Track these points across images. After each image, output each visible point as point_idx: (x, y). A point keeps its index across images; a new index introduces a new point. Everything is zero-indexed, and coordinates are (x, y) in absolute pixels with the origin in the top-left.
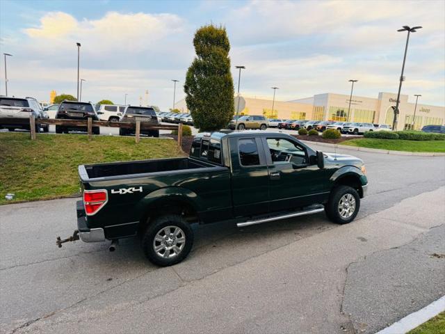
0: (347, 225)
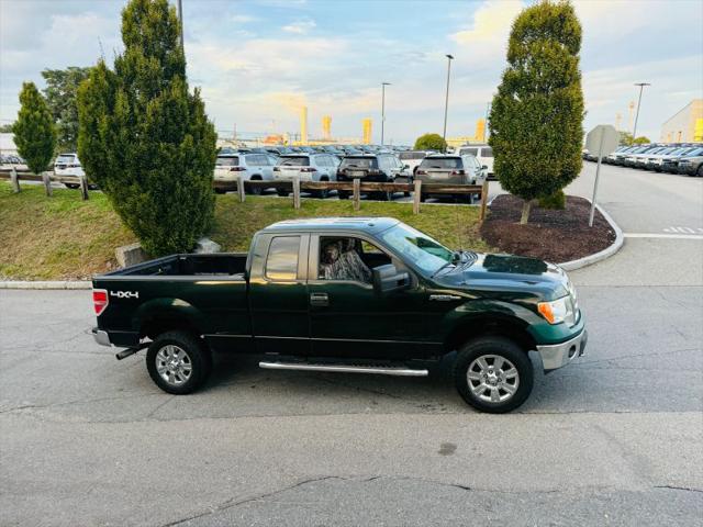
0: (490, 416)
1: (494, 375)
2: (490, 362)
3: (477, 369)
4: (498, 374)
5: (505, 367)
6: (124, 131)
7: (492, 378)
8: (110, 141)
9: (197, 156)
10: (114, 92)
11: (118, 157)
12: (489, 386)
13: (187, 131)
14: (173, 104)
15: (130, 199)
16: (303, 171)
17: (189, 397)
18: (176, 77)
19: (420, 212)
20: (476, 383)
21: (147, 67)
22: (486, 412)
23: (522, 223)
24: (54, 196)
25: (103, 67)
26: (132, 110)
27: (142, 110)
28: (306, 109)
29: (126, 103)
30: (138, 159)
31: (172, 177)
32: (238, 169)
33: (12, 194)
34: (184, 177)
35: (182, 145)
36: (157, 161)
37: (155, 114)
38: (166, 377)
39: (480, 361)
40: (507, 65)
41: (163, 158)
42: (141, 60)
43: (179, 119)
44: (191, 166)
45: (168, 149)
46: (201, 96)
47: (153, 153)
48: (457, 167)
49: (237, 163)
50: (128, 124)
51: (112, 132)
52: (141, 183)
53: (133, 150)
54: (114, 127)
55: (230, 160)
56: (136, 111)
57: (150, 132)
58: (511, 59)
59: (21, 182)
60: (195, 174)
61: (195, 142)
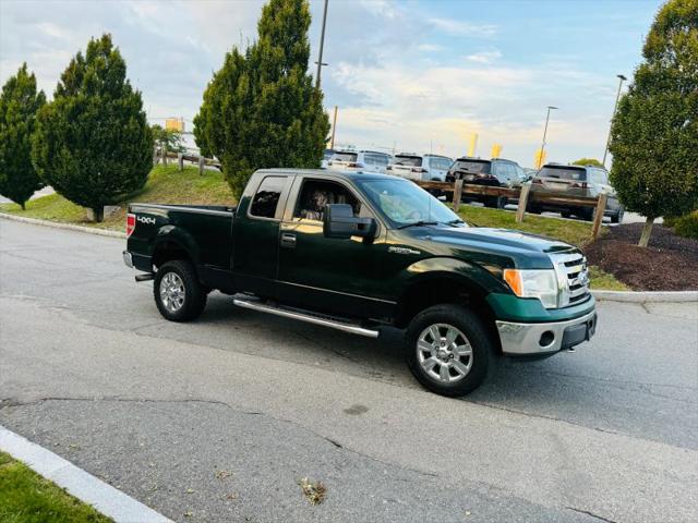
1: (445, 348)
2: (443, 332)
3: (429, 339)
4: (450, 348)
5: (459, 341)
6: (240, 110)
7: (444, 352)
8: (228, 117)
9: (304, 141)
10: (239, 76)
11: (233, 133)
12: (438, 361)
13: (298, 116)
14: (287, 89)
15: (239, 173)
16: (413, 171)
17: (179, 324)
18: (297, 66)
19: (524, 221)
20: (427, 355)
21: (271, 55)
22: (434, 392)
23: (640, 245)
24: (205, 176)
25: (235, 53)
26: (250, 92)
27: (259, 92)
28: (477, 136)
29: (247, 85)
30: (248, 136)
31: (276, 157)
32: (354, 166)
33: (177, 172)
34: (288, 158)
35: (290, 128)
36: (265, 140)
37: (270, 96)
38: (165, 302)
39: (433, 330)
40: (644, 61)
41: (271, 139)
42: (267, 49)
43: (292, 104)
44: (296, 149)
45: (276, 130)
46: (321, 88)
47: (263, 132)
48: (580, 179)
49: (355, 160)
50: (245, 104)
51: (231, 110)
52: (250, 160)
53: (244, 128)
54: (233, 105)
55: (350, 156)
56: (254, 93)
57: (263, 113)
58: (649, 52)
59: (185, 162)
60: (298, 156)
61: (303, 127)
